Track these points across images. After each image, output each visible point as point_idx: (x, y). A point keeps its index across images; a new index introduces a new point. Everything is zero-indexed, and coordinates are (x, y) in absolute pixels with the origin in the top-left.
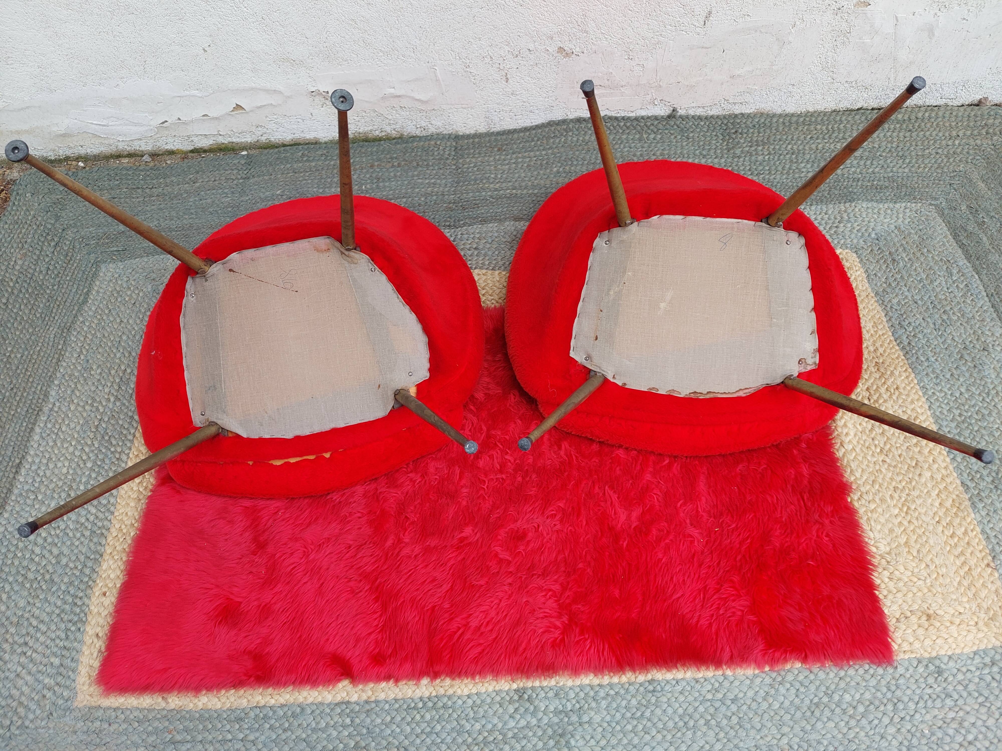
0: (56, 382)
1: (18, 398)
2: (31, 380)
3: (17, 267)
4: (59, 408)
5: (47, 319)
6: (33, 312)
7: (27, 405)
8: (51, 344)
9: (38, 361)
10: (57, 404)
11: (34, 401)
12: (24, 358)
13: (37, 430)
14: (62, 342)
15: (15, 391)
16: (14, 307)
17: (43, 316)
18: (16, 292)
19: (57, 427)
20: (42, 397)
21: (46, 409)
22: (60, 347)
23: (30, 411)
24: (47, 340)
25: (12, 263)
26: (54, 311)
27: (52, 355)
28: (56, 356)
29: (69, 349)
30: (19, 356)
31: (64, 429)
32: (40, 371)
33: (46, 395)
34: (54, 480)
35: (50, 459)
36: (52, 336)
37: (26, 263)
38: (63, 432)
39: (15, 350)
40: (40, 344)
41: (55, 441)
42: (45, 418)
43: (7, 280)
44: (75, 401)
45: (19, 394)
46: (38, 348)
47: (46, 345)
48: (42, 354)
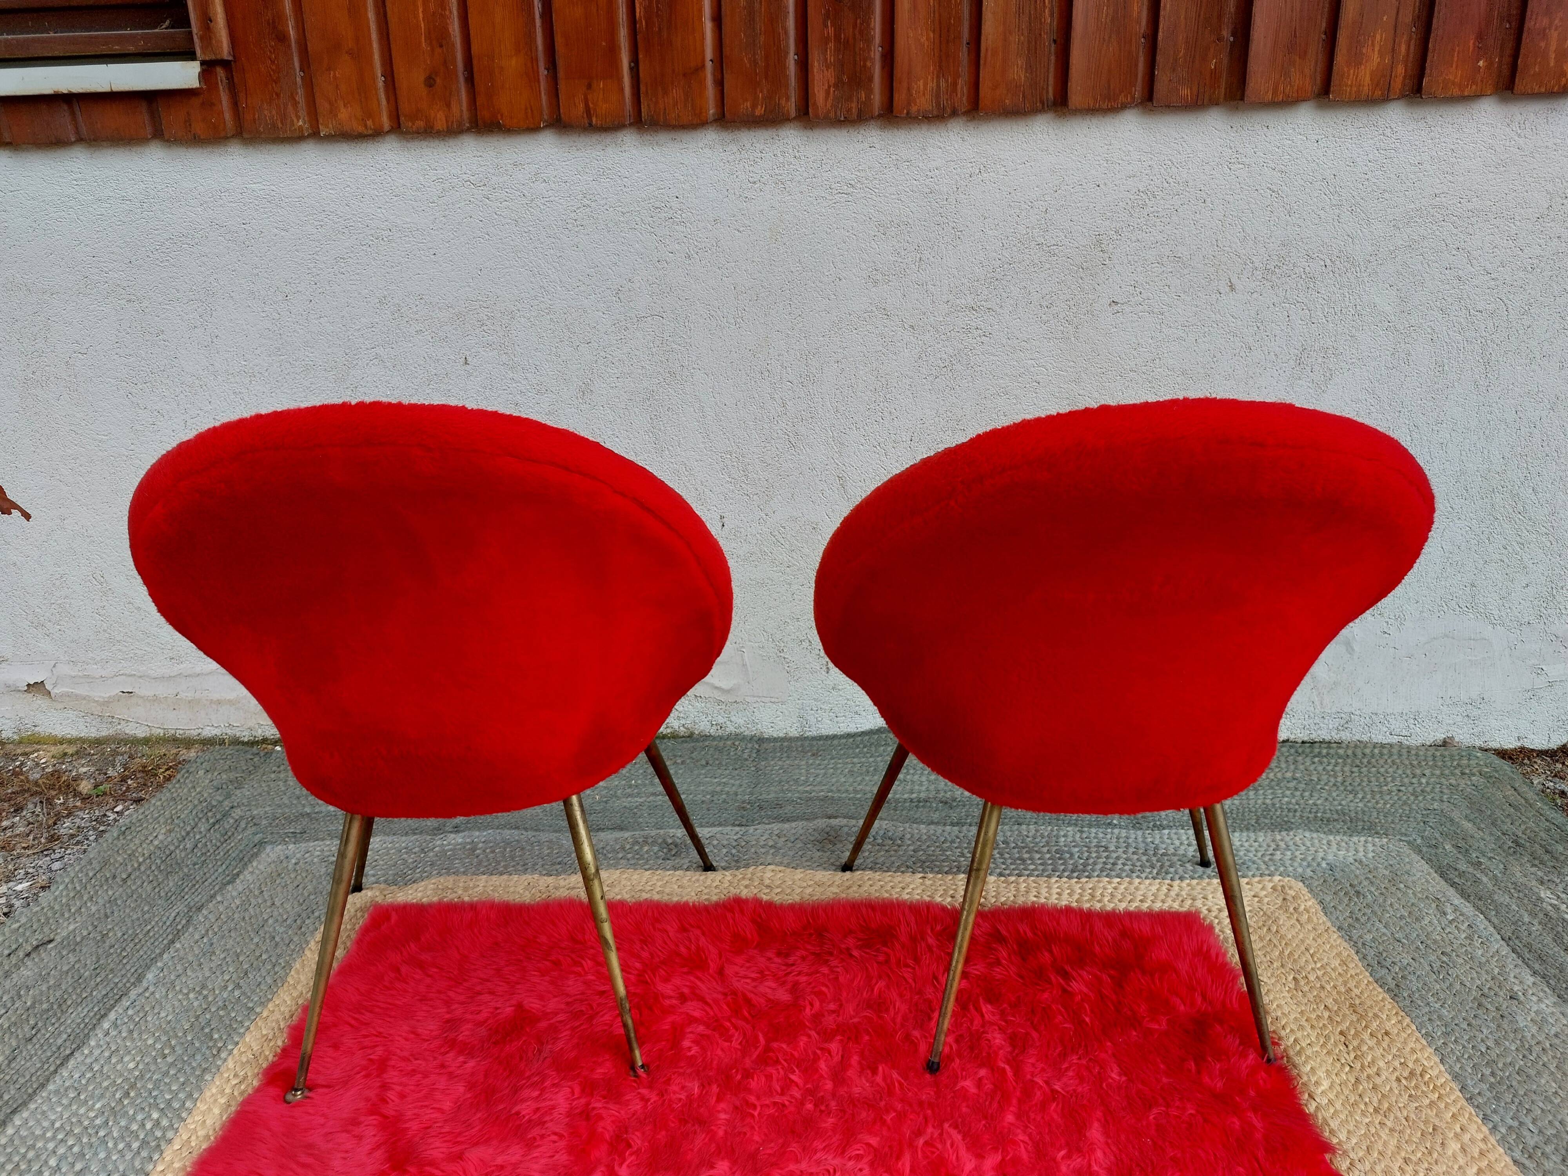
0: (159, 964)
1: (98, 979)
2: (125, 961)
3: (156, 843)
4: (153, 993)
5: (173, 898)
6: (157, 890)
7: (109, 989)
8: (168, 923)
9: (143, 942)
10: (151, 989)
11: (120, 985)
12: (126, 937)
13: (112, 1016)
14: (184, 922)
15: (98, 971)
16: (134, 883)
17: (169, 894)
18: (143, 869)
19: (141, 1015)
20: (132, 980)
21: (133, 994)
22: (179, 927)
23: (111, 995)
24: (164, 919)
25: (150, 838)
26: (186, 890)
27: (164, 936)
28: (170, 937)
29: (191, 930)
30: (119, 935)
31: (149, 1019)
32: (141, 953)
33: (140, 979)
34: (112, 1077)
35: (117, 1050)
36: (173, 915)
37: (169, 839)
38: (146, 1021)
39: (116, 929)
40: (153, 923)
41: (131, 1032)
42: (128, 1003)
43: (137, 855)
44: (177, 988)
45: (103, 975)
46: (149, 927)
47: (160, 924)
48: (151, 934)
